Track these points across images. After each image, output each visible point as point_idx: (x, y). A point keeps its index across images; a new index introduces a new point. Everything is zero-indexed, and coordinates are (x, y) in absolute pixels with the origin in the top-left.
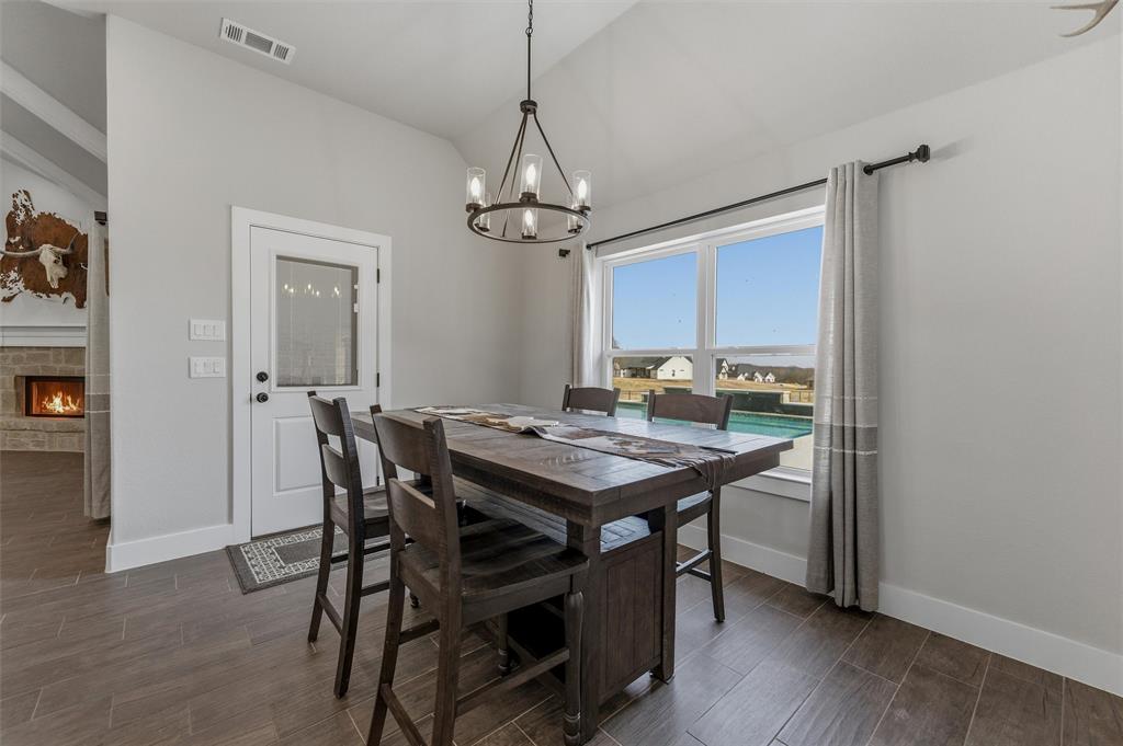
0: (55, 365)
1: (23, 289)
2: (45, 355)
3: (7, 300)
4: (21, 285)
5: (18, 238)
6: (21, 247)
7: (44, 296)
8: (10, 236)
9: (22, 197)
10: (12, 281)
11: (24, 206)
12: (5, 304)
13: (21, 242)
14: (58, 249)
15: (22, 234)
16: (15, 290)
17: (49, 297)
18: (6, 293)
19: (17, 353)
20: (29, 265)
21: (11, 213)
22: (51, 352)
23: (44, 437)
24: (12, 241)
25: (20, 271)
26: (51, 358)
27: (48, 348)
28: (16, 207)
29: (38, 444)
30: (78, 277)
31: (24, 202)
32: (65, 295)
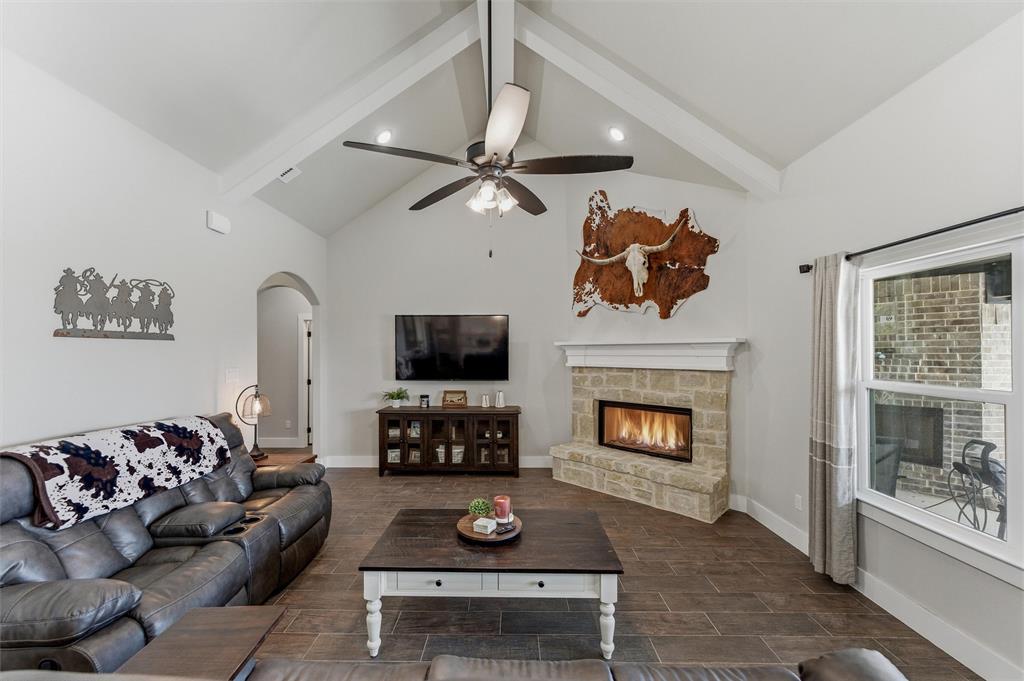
0: (639, 390)
1: (599, 301)
2: (625, 377)
3: (582, 314)
4: (597, 297)
5: (592, 247)
6: (596, 255)
7: (622, 307)
8: (586, 245)
9: (599, 198)
10: (589, 293)
11: (600, 208)
12: (581, 319)
13: (596, 249)
14: (647, 248)
15: (598, 240)
16: (590, 303)
17: (628, 307)
18: (581, 307)
19: (594, 374)
20: (605, 273)
21: (588, 218)
22: (633, 375)
23: (650, 487)
24: (588, 250)
25: (596, 282)
26: (634, 382)
27: (631, 370)
28: (592, 211)
29: (642, 494)
30: (662, 281)
31: (600, 204)
32: (648, 303)
